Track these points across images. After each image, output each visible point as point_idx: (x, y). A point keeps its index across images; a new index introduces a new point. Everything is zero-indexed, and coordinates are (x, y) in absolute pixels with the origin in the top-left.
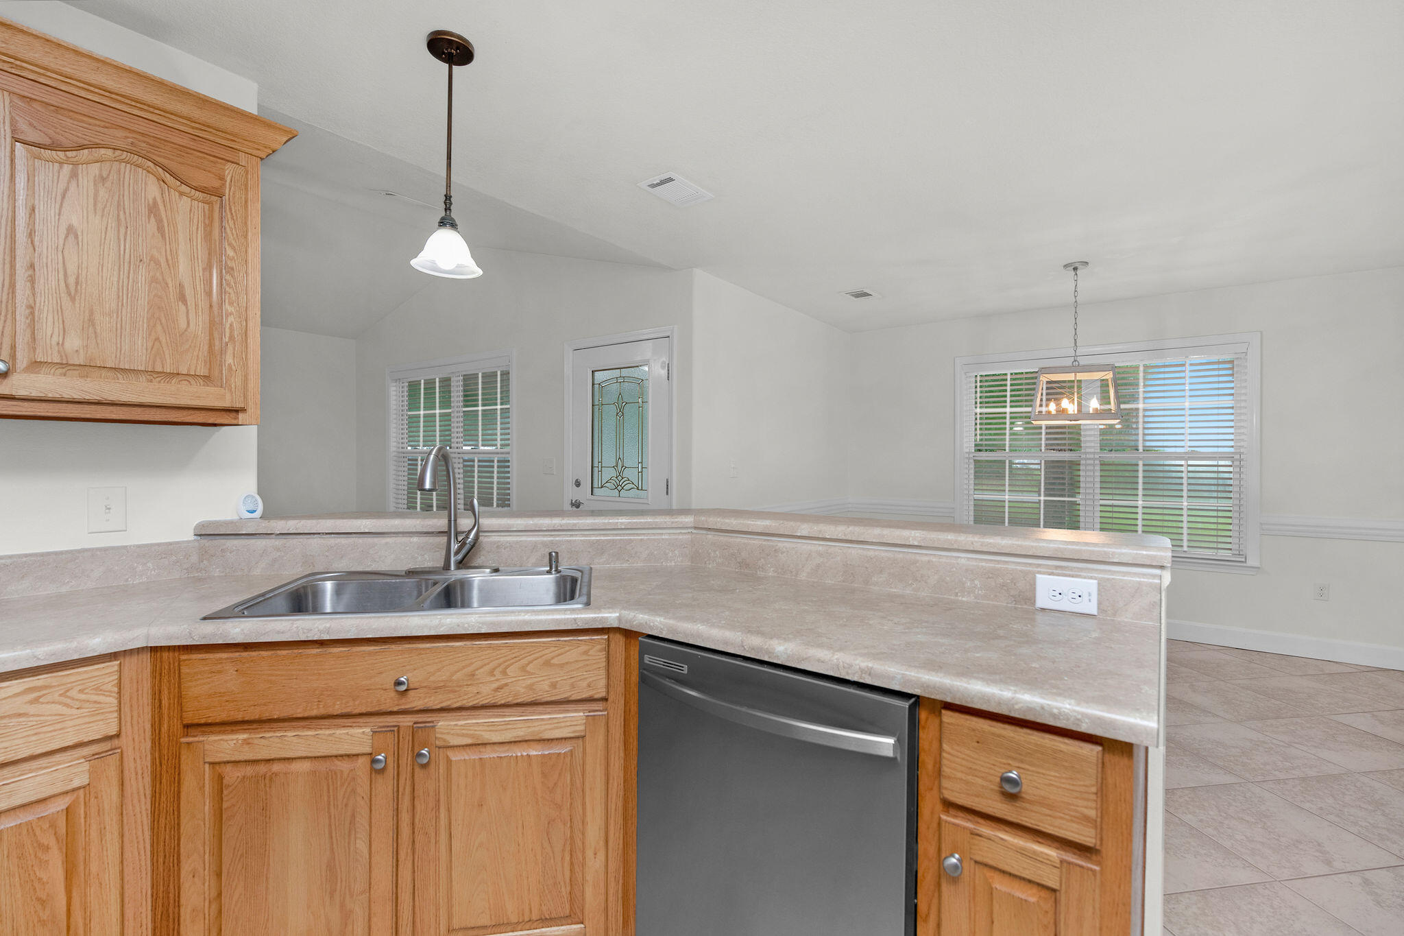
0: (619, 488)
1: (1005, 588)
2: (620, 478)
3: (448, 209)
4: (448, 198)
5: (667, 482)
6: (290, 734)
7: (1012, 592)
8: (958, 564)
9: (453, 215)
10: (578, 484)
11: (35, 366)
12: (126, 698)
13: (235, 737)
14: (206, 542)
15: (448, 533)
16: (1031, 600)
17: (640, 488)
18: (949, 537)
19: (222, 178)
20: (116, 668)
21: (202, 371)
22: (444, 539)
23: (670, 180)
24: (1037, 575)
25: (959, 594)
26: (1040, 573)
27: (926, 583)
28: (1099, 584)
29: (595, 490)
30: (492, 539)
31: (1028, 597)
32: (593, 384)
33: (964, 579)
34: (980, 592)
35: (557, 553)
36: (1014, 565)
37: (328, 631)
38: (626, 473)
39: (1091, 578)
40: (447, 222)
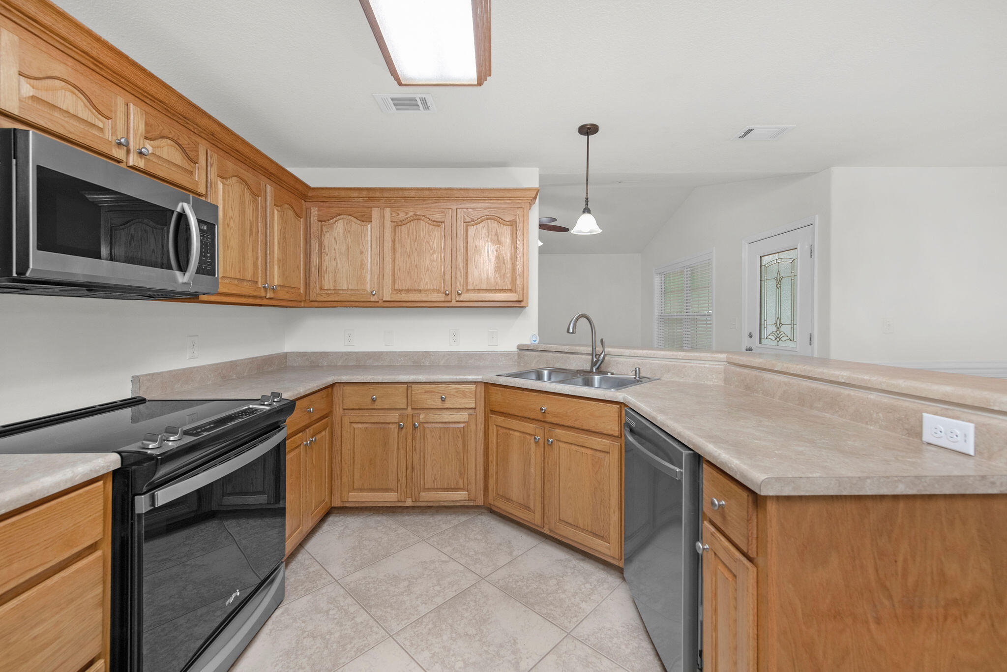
0: (778, 339)
1: (901, 422)
2: (778, 332)
3: (587, 204)
4: (587, 199)
5: (811, 335)
6: (514, 421)
7: (906, 426)
8: (867, 398)
9: (589, 207)
10: (751, 336)
11: (468, 291)
12: (478, 397)
13: (501, 418)
14: (520, 352)
15: (592, 355)
16: (919, 435)
17: (792, 340)
18: (866, 378)
19: (516, 215)
20: (474, 387)
21: (509, 287)
22: (590, 357)
23: (750, 131)
24: (925, 415)
25: (869, 423)
26: (927, 412)
27: (847, 411)
28: (976, 428)
29: (763, 341)
30: (613, 359)
31: (916, 432)
32: (761, 266)
33: (872, 411)
34: (883, 423)
35: (639, 369)
36: (907, 403)
37: (523, 384)
38: (783, 329)
39: (969, 421)
40: (587, 210)
